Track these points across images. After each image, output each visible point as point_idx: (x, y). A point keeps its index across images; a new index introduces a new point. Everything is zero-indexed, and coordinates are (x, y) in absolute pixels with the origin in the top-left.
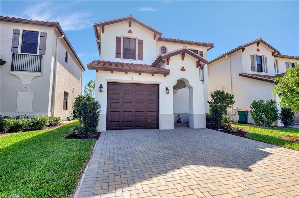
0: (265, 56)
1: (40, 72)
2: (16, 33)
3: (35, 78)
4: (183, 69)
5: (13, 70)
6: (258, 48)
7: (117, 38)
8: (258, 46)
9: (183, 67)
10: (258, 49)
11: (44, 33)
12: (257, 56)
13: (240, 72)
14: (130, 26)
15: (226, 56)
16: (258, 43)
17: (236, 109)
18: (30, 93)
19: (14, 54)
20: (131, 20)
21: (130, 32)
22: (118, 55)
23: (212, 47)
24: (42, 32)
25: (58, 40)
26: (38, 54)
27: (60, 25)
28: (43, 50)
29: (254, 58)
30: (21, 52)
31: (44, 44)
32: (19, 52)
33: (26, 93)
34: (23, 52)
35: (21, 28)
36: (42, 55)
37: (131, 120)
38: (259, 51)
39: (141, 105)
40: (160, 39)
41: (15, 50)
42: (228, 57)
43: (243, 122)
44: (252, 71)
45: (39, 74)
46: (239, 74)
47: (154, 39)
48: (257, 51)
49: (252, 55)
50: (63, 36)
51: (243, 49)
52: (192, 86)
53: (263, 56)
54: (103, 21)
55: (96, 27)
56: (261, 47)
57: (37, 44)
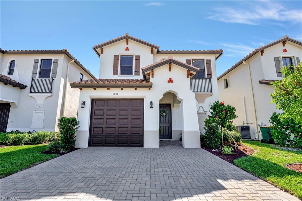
0: (296, 56)
1: (51, 93)
2: (36, 62)
3: (47, 98)
4: (170, 81)
5: (32, 93)
6: (284, 48)
7: (115, 56)
8: (284, 45)
9: (170, 79)
10: (284, 50)
11: (56, 59)
12: (282, 58)
13: (261, 79)
14: (127, 44)
15: (244, 62)
16: (284, 43)
17: (260, 124)
18: (42, 111)
19: (33, 79)
20: (127, 38)
21: (127, 49)
22: (115, 72)
23: (221, 54)
24: (55, 59)
25: (69, 64)
26: (51, 78)
27: (68, 51)
28: (55, 74)
29: (279, 61)
30: (39, 77)
31: (56, 69)
32: (37, 77)
33: (39, 111)
34: (40, 77)
35: (40, 57)
36: (53, 79)
37: (113, 137)
38: (287, 51)
39: (124, 120)
40: (158, 52)
41: (34, 76)
42: (245, 62)
43: (268, 142)
44: (278, 76)
45: (49, 94)
46: (259, 82)
47: (152, 53)
48: (284, 51)
49: (276, 57)
50: (73, 60)
51: (262, 52)
52: (182, 99)
53: (293, 56)
54: (101, 43)
55: (95, 49)
56: (288, 46)
57: (51, 69)
